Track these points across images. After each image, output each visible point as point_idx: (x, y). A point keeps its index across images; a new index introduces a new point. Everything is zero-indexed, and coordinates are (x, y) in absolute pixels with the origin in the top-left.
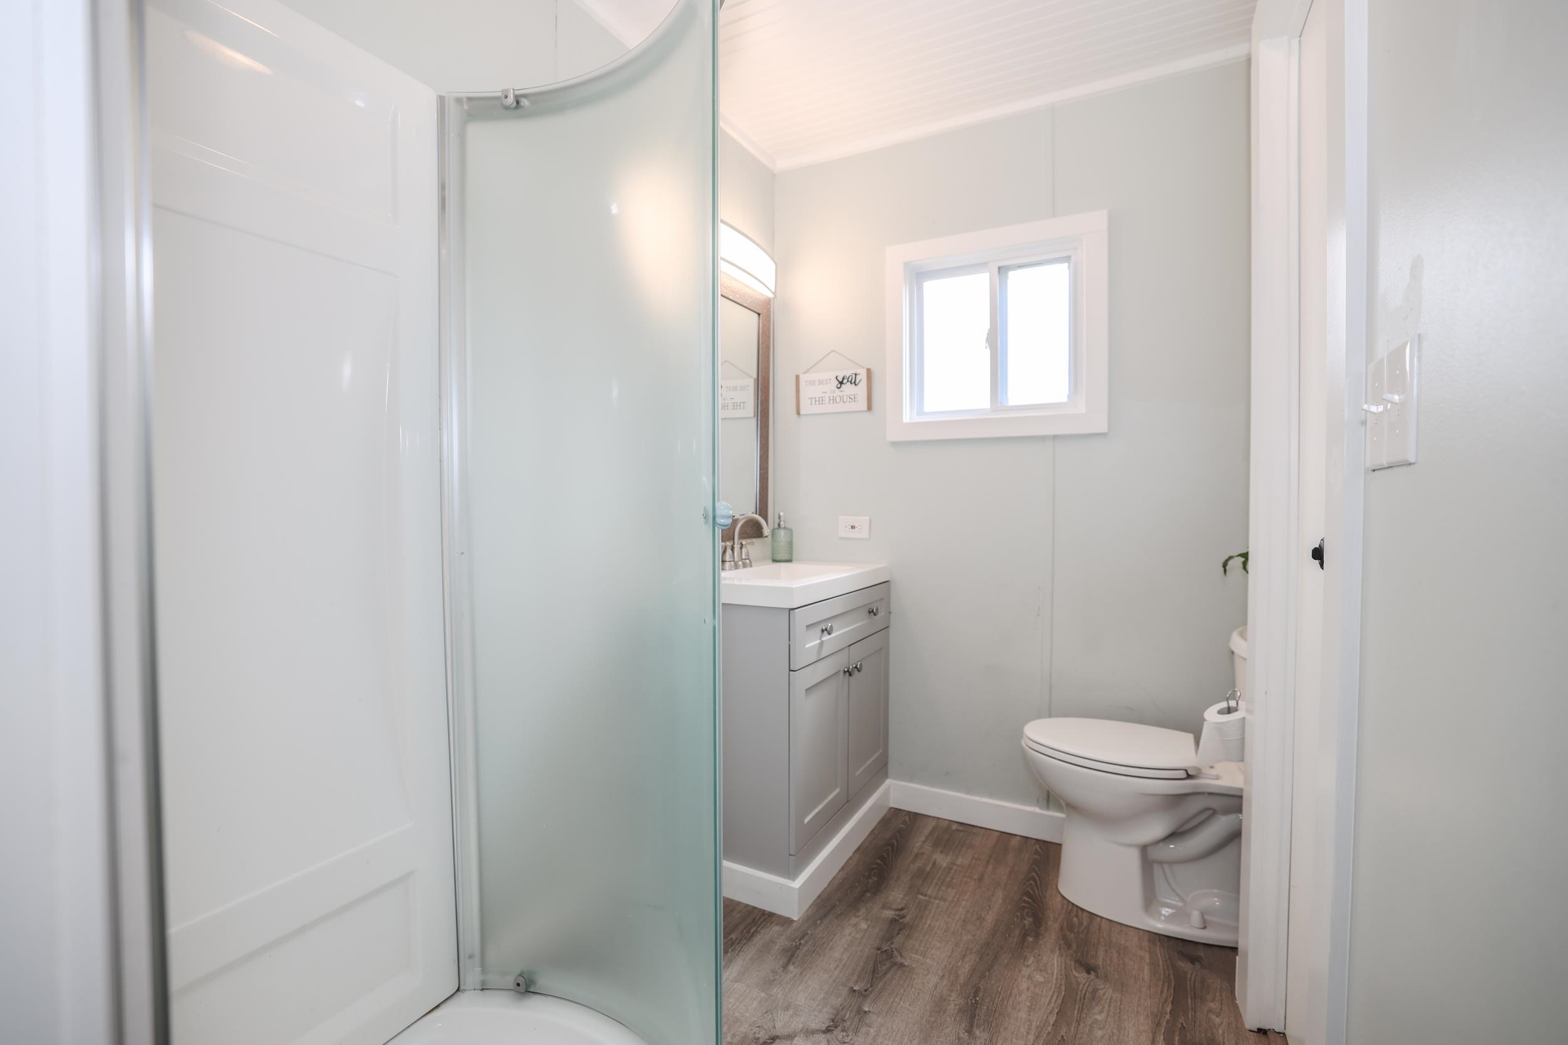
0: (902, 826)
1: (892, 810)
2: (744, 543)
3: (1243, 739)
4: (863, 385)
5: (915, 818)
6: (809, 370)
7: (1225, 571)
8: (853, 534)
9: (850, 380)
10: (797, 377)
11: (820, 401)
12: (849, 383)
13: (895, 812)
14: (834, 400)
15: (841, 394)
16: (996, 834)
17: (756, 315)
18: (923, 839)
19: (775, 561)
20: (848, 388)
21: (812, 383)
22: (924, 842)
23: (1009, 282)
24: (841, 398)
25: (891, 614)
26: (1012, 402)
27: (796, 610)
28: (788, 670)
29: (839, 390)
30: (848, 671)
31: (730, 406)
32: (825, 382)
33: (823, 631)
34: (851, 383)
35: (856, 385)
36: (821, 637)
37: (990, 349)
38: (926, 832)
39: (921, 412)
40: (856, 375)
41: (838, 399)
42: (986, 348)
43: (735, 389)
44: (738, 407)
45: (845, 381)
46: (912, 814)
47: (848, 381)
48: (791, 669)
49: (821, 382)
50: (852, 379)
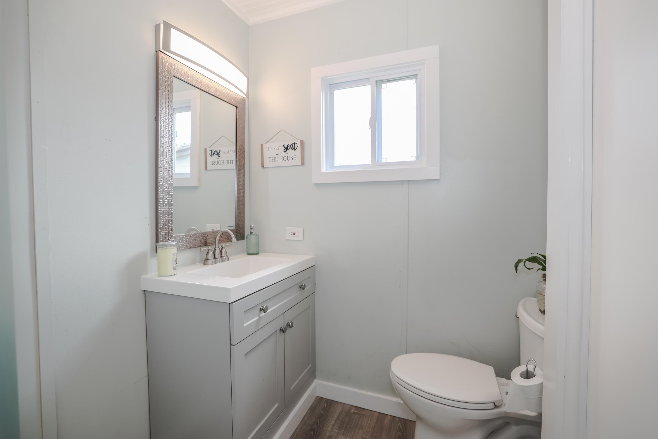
0: (322, 412)
1: (318, 398)
2: (223, 246)
3: (541, 398)
4: (299, 150)
5: (330, 403)
6: (268, 141)
7: (516, 270)
8: (293, 238)
9: (291, 147)
10: (262, 145)
11: (275, 159)
12: (291, 149)
13: (320, 400)
14: (283, 159)
15: (286, 155)
16: (377, 414)
17: (235, 108)
18: (333, 422)
19: (248, 254)
20: (290, 151)
21: (270, 149)
22: (334, 425)
23: (383, 90)
24: (287, 158)
25: (316, 285)
26: (384, 161)
27: (234, 304)
28: (229, 345)
29: (286, 153)
30: (282, 330)
31: (225, 163)
32: (277, 148)
33: (261, 310)
34: (292, 149)
35: (295, 150)
36: (260, 314)
37: (371, 130)
38: (336, 417)
39: (332, 166)
40: (295, 144)
41: (285, 159)
42: (369, 129)
43: (228, 152)
44: (230, 163)
45: (289, 148)
46: (329, 400)
47: (290, 148)
48: (231, 344)
49: (275, 148)
50: (292, 146)
